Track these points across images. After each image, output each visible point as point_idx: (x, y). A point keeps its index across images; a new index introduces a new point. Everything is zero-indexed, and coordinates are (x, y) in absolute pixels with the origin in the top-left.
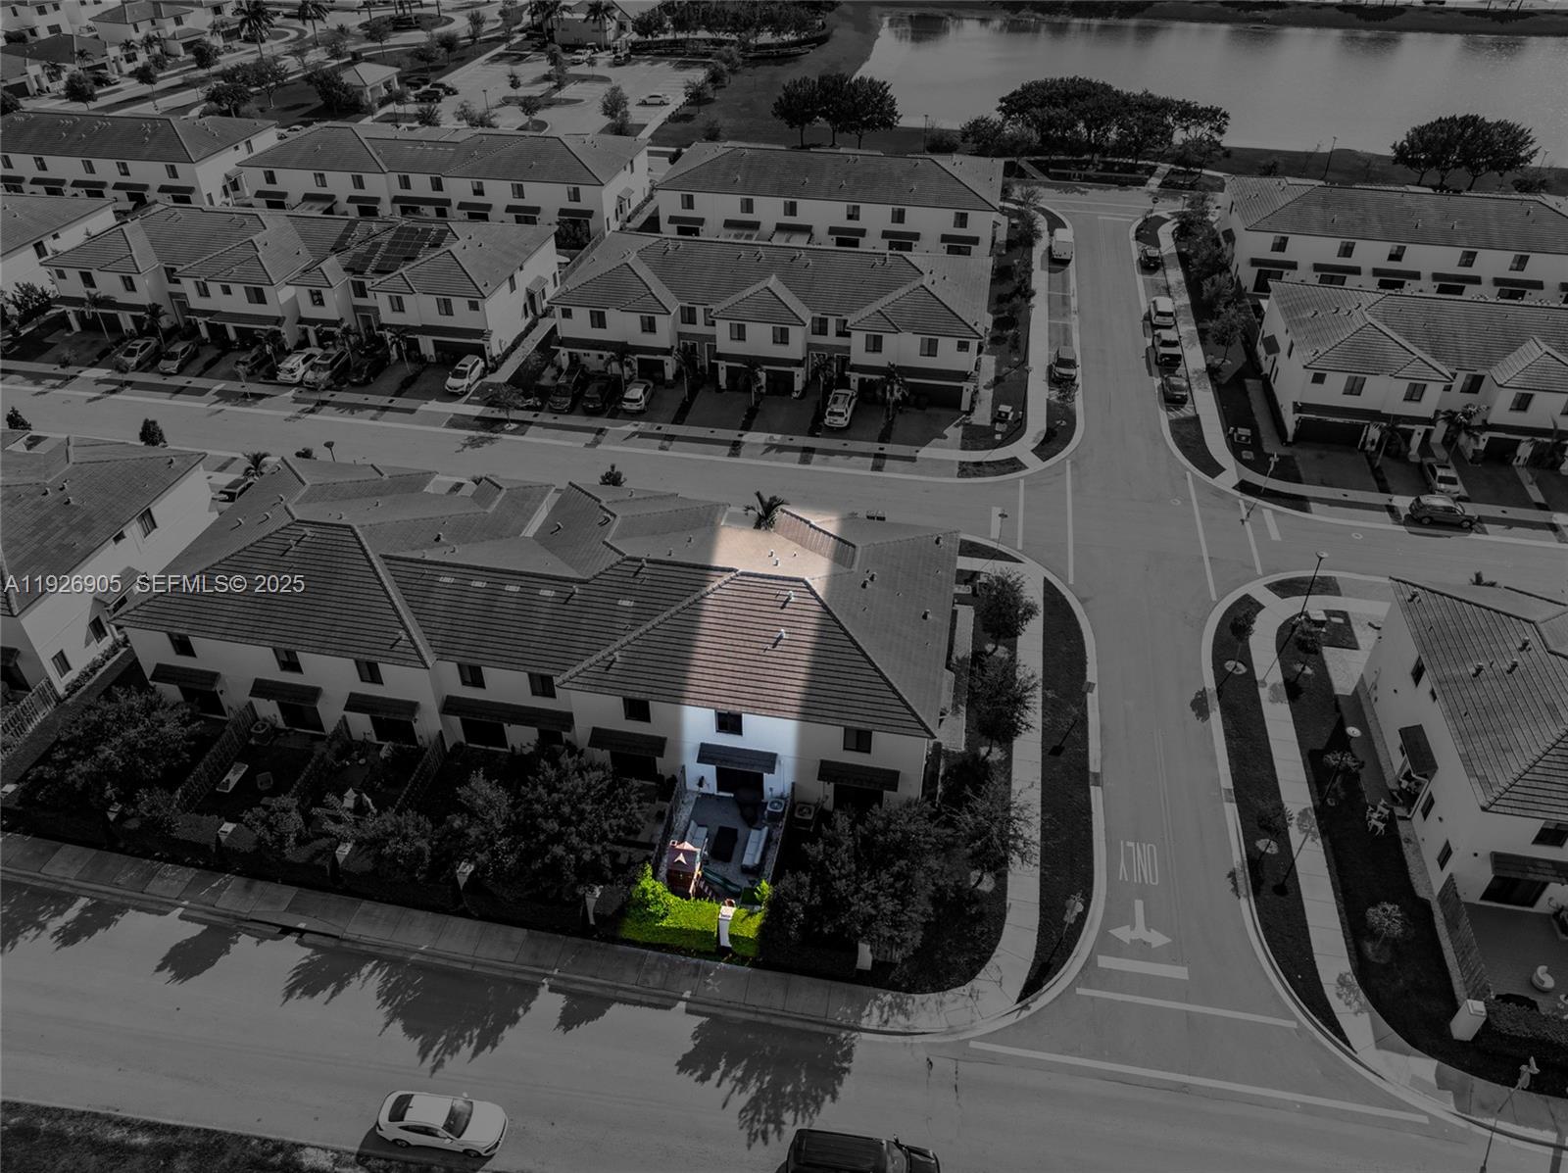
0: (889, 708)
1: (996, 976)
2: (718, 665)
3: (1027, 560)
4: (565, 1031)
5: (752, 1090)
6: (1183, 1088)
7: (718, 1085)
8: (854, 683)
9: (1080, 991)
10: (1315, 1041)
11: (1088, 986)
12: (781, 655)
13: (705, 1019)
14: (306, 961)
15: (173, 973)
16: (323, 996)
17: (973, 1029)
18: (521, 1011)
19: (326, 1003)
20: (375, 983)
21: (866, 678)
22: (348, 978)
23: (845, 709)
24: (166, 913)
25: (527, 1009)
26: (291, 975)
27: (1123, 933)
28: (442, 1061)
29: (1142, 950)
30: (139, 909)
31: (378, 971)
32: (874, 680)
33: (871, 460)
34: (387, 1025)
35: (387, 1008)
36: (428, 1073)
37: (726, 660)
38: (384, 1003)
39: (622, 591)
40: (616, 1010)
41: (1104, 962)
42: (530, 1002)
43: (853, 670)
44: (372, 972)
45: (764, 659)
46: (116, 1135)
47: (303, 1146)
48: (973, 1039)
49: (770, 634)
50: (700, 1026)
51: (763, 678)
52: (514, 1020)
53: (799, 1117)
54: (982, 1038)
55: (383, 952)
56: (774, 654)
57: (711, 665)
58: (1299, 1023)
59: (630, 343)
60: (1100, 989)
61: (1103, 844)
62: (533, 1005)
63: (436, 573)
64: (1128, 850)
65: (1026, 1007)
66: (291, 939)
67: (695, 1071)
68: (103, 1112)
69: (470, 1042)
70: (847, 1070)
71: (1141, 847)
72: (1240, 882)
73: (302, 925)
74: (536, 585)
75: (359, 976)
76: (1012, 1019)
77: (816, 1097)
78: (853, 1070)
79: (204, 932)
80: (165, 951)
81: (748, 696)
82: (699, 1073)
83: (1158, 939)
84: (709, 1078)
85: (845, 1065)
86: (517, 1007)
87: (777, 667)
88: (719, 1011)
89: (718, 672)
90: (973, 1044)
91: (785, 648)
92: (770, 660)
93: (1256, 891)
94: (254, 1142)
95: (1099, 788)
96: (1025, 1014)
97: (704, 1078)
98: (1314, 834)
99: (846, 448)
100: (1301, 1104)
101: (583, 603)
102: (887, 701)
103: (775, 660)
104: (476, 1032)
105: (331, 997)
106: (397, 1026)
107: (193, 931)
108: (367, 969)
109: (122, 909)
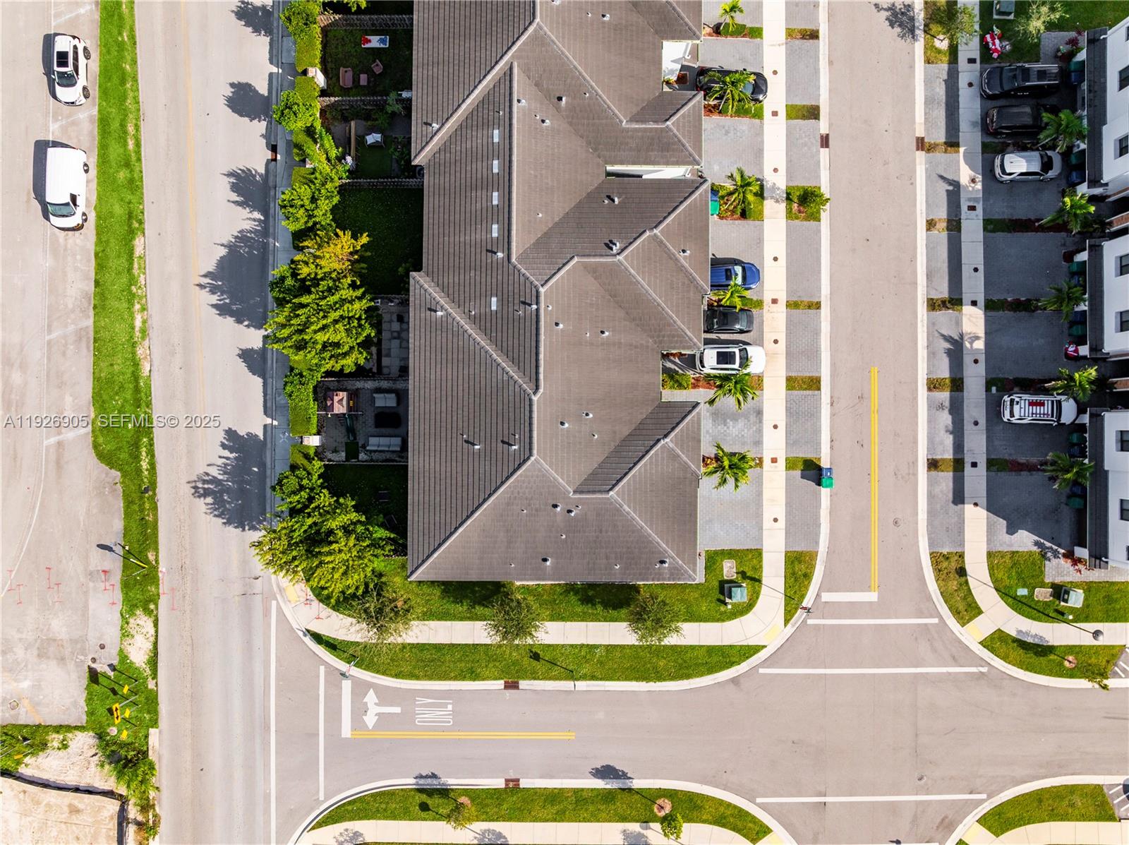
0: (426, 541)
1: (323, 615)
2: (444, 399)
3: (790, 629)
4: (239, 355)
5: (220, 477)
7: (220, 457)
8: (443, 512)
9: (322, 668)
10: (312, 809)
11: (327, 674)
12: (459, 449)
13: (262, 438)
14: (254, 172)
15: (231, 95)
16: (235, 197)
17: (285, 603)
18: (246, 323)
19: (229, 201)
20: (248, 225)
21: (448, 520)
22: (248, 206)
23: (421, 507)
24: (271, 63)
25: (248, 326)
26: (242, 168)
27: (371, 698)
28: (205, 287)
29: (359, 711)
30: (271, 44)
31: (257, 223)
32: (448, 528)
33: (949, 455)
34: (222, 245)
35: (233, 240)
36: (197, 283)
37: (449, 404)
38: (236, 237)
39: (505, 296)
40: (258, 381)
41: (347, 685)
42: (253, 326)
43: (454, 510)
44: (254, 220)
45: (454, 435)
46: (131, 129)
47: (144, 236)
48: (278, 602)
49: (477, 436)
50: (256, 436)
51: (438, 437)
52: (239, 321)
53: (210, 506)
54: (279, 609)
55: (271, 219)
56: (460, 443)
57: (444, 393)
58: (324, 802)
59: (1104, 128)
60: (326, 681)
61: (447, 688)
62: (252, 329)
63: (502, 122)
64: (445, 705)
65: (305, 635)
66: (269, 155)
67: (227, 440)
68: (141, 113)
69: (220, 300)
70: (244, 530)
71: (449, 715)
72: (429, 781)
73: (279, 157)
74: (501, 218)
75: (251, 212)
76: (295, 626)
77: (224, 514)
78: (244, 533)
79: (263, 95)
80: (244, 81)
81: (422, 429)
82: (226, 443)
83: (370, 720)
84: (224, 449)
85: (247, 528)
86: (248, 320)
87: (449, 448)
88: (269, 445)
89: (438, 401)
90: (274, 603)
91: (465, 451)
92: (454, 440)
93: (421, 791)
94: (141, 207)
95: (503, 687)
96: (301, 634)
97: (224, 446)
98: (482, 839)
99: (968, 427)
100: (270, 793)
101: (489, 267)
102: (432, 539)
103: (454, 445)
104: (227, 301)
105: (233, 202)
106: (223, 252)
107: (263, 89)
108: (257, 215)
109: (269, 32)
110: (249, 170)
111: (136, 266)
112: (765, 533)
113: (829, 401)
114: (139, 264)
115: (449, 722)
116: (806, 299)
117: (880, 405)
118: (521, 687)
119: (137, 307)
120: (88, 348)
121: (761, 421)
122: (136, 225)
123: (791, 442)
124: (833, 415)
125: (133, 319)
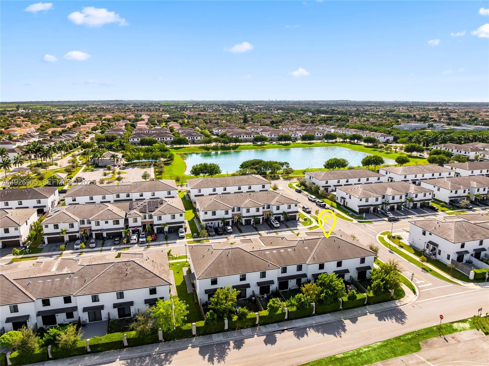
4: (355, 324)
5: (394, 319)
6: (448, 297)
13: (375, 314)
15: (270, 344)
16: (305, 336)
20: (313, 331)
22: (306, 332)
24: (254, 337)
25: (345, 324)
26: (295, 336)
28: (340, 336)
30: (247, 338)
35: (320, 333)
36: (340, 338)
38: (318, 333)
44: (309, 330)
52: (345, 326)
53: (405, 319)
55: (307, 326)
65: (417, 295)
66: (286, 331)
69: (342, 331)
73: (285, 329)
76: (416, 297)
77: (404, 316)
80: (263, 342)
86: (343, 324)
88: (376, 312)
97: (385, 321)
104: (340, 330)
105: (307, 336)
106: (325, 334)
107: (265, 337)
108: (308, 329)
109: (243, 340)
110: (294, 334)
111: (347, 355)
114: (346, 354)
119: (361, 351)
120: (388, 361)
122: (333, 359)
125: (366, 351)
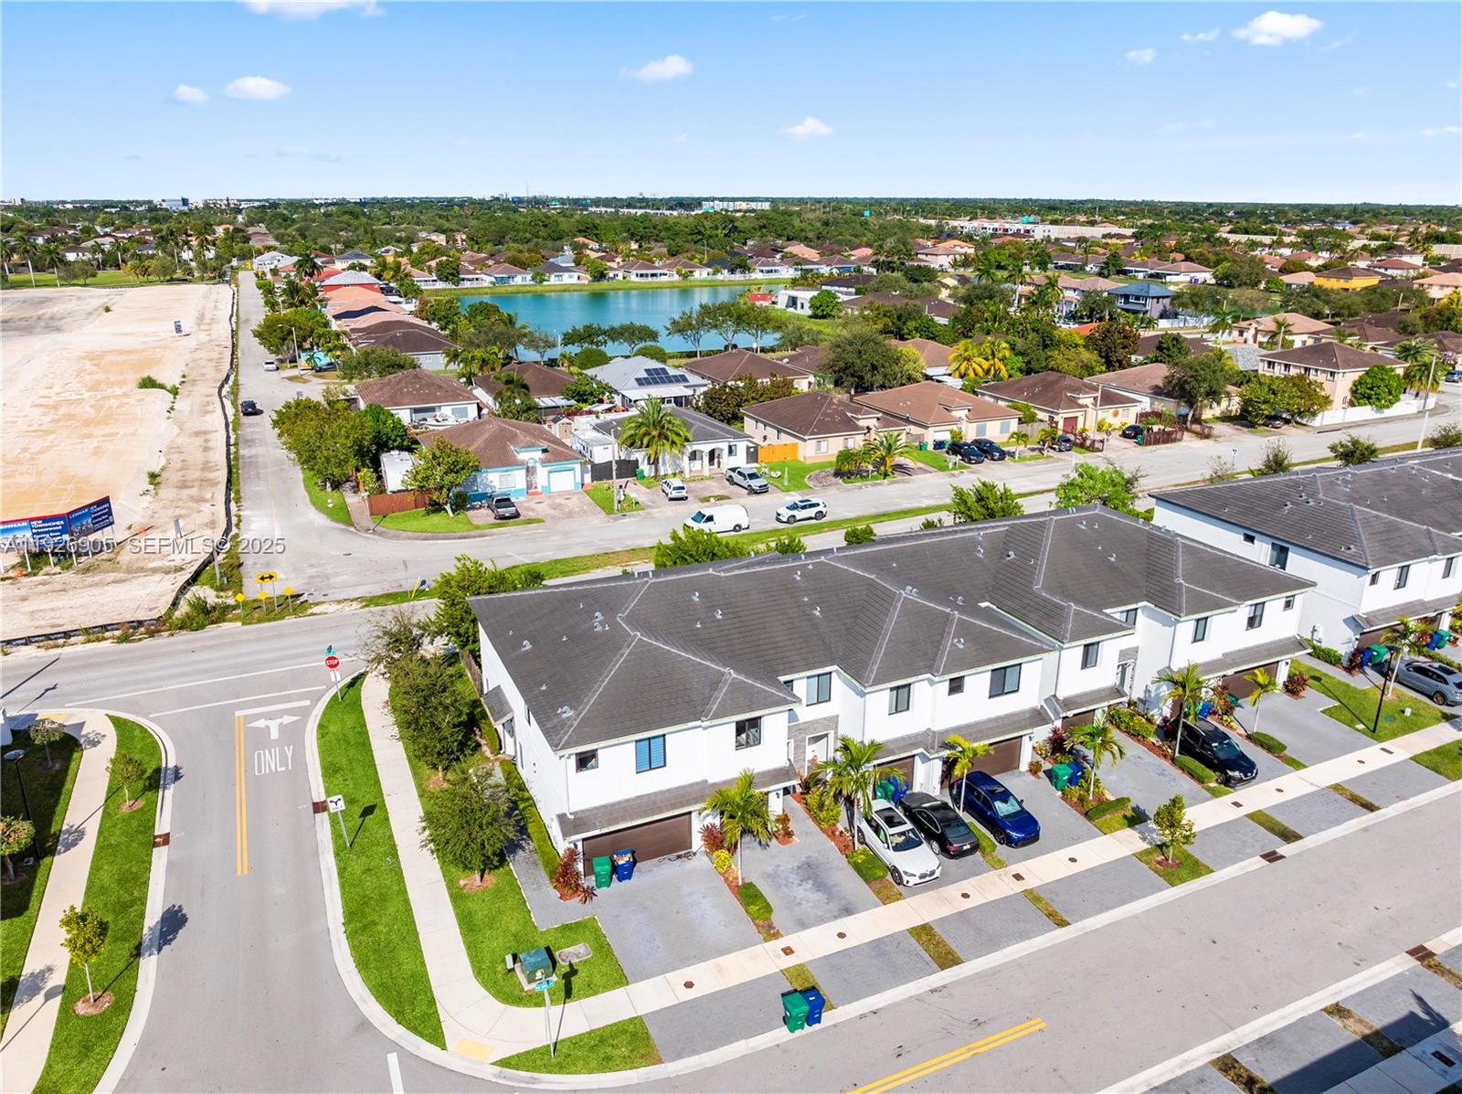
9: (322, 687)
27: (289, 719)
29: (271, 715)
41: (304, 704)
58: (145, 718)
64: (284, 765)
71: (271, 771)
72: (171, 776)
83: (260, 723)
93: (156, 771)
112: (659, 979)
113: (935, 986)
115: (260, 771)
116: (1056, 907)
117: (988, 1053)
118: (318, 816)
121: (836, 918)
123: (832, 962)
124: (918, 998)
